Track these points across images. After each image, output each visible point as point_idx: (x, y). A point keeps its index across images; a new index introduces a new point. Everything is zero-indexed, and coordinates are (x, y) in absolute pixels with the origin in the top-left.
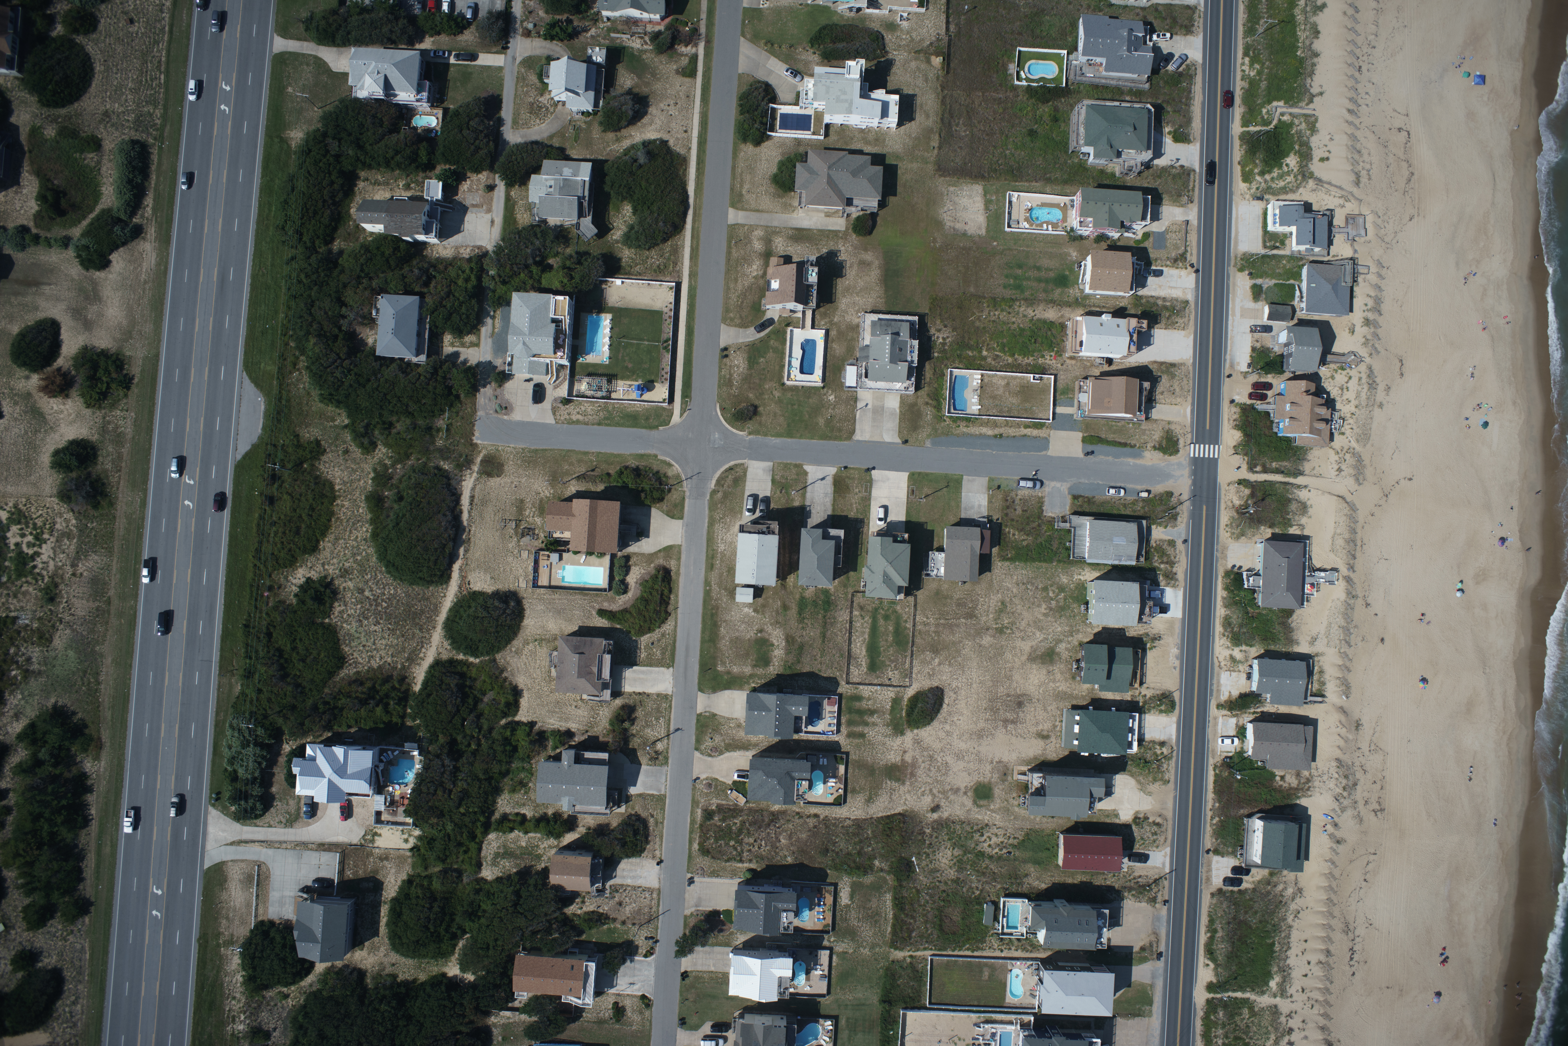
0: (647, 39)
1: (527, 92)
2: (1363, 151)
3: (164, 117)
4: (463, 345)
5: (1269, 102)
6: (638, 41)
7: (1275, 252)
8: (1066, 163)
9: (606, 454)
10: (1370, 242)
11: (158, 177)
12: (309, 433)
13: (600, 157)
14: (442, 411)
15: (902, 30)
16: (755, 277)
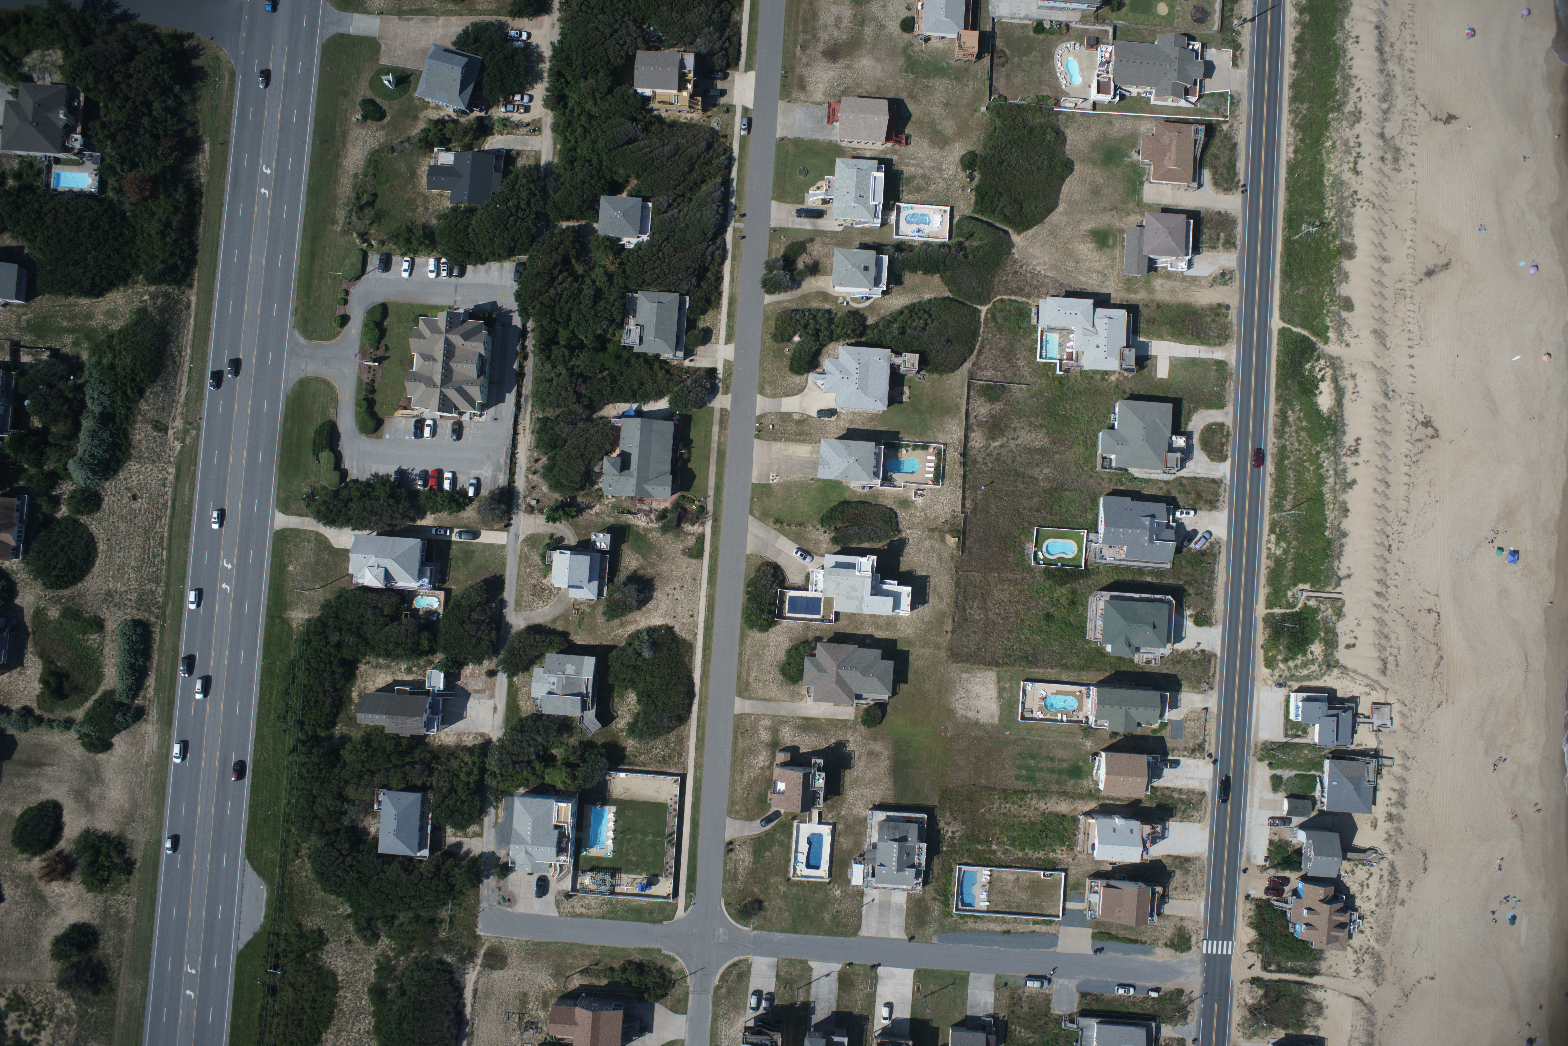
0: (653, 516)
1: (530, 573)
2: (1392, 636)
3: (166, 594)
4: (466, 836)
5: (1295, 585)
6: (644, 519)
7: (1297, 740)
8: (1083, 647)
9: (610, 947)
10: (1395, 732)
11: (159, 657)
12: (312, 922)
13: (604, 643)
14: (445, 904)
15: (916, 508)
16: (762, 768)
